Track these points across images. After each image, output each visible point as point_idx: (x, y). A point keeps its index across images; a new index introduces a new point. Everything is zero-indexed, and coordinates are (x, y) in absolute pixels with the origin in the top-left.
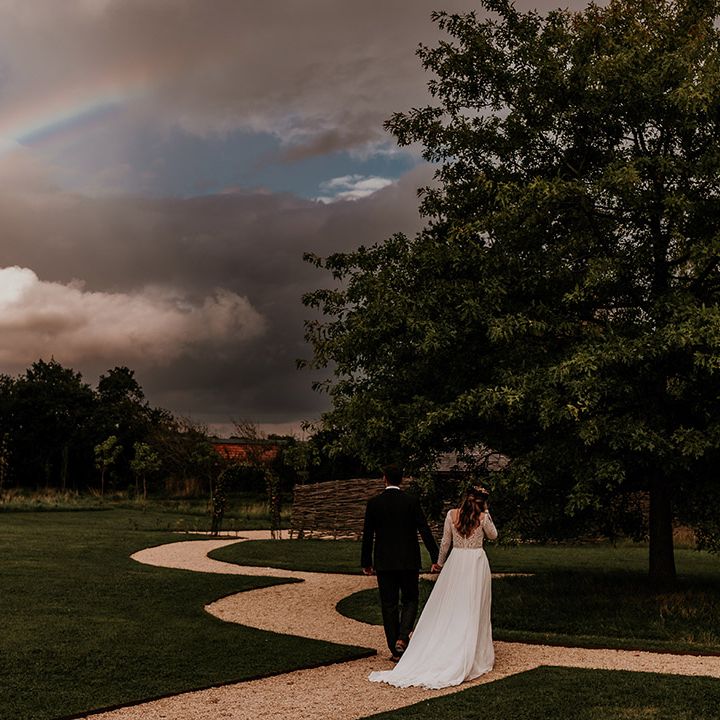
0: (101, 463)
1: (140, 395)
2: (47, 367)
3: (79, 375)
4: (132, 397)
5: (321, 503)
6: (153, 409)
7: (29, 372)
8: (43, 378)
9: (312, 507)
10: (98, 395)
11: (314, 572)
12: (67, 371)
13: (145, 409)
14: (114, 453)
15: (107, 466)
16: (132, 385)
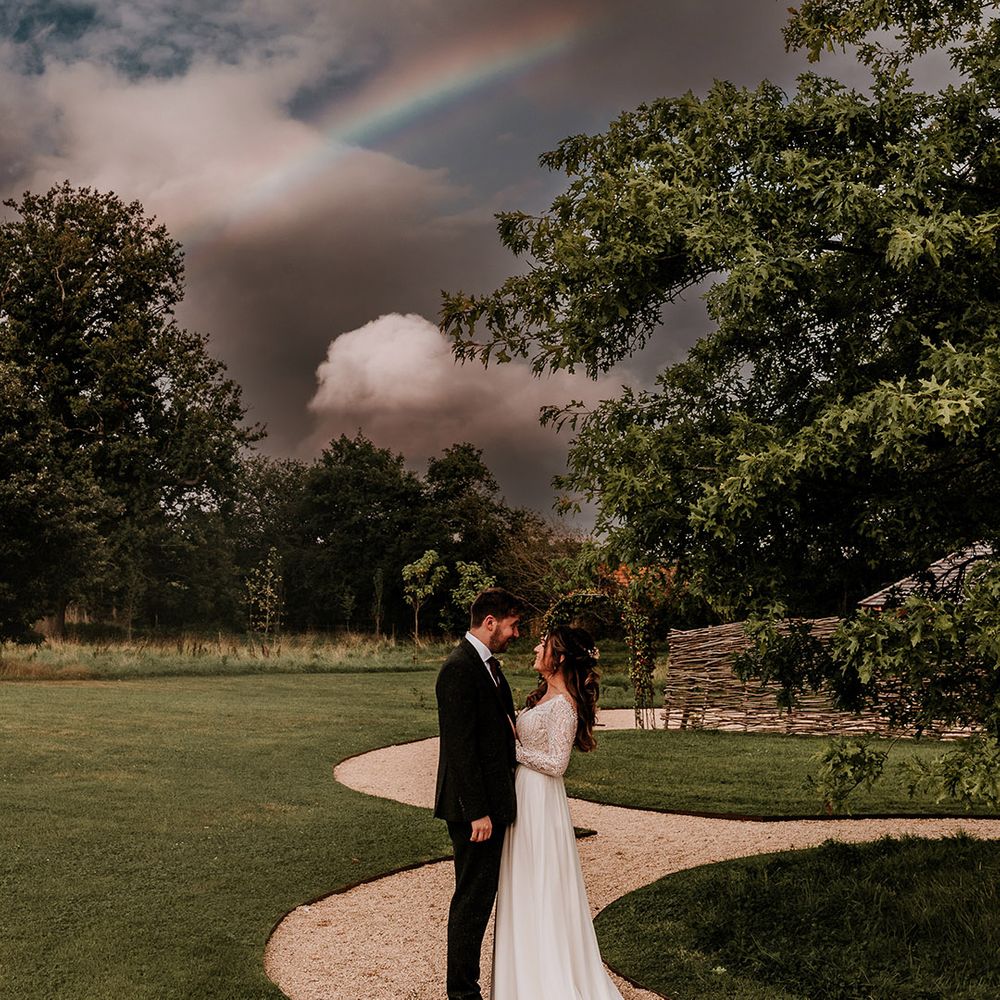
0: (414, 595)
1: (494, 488)
2: (352, 447)
3: (400, 459)
4: (479, 489)
5: (718, 664)
6: (513, 510)
7: (326, 454)
8: (347, 462)
9: (701, 670)
10: (430, 489)
11: (640, 808)
12: (382, 451)
13: (500, 510)
14: (434, 578)
15: (424, 599)
16: (479, 473)
